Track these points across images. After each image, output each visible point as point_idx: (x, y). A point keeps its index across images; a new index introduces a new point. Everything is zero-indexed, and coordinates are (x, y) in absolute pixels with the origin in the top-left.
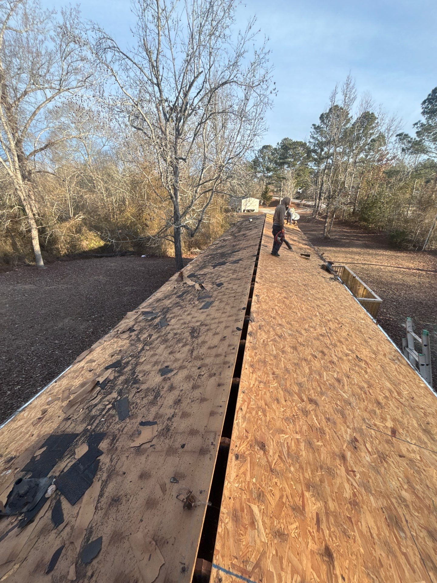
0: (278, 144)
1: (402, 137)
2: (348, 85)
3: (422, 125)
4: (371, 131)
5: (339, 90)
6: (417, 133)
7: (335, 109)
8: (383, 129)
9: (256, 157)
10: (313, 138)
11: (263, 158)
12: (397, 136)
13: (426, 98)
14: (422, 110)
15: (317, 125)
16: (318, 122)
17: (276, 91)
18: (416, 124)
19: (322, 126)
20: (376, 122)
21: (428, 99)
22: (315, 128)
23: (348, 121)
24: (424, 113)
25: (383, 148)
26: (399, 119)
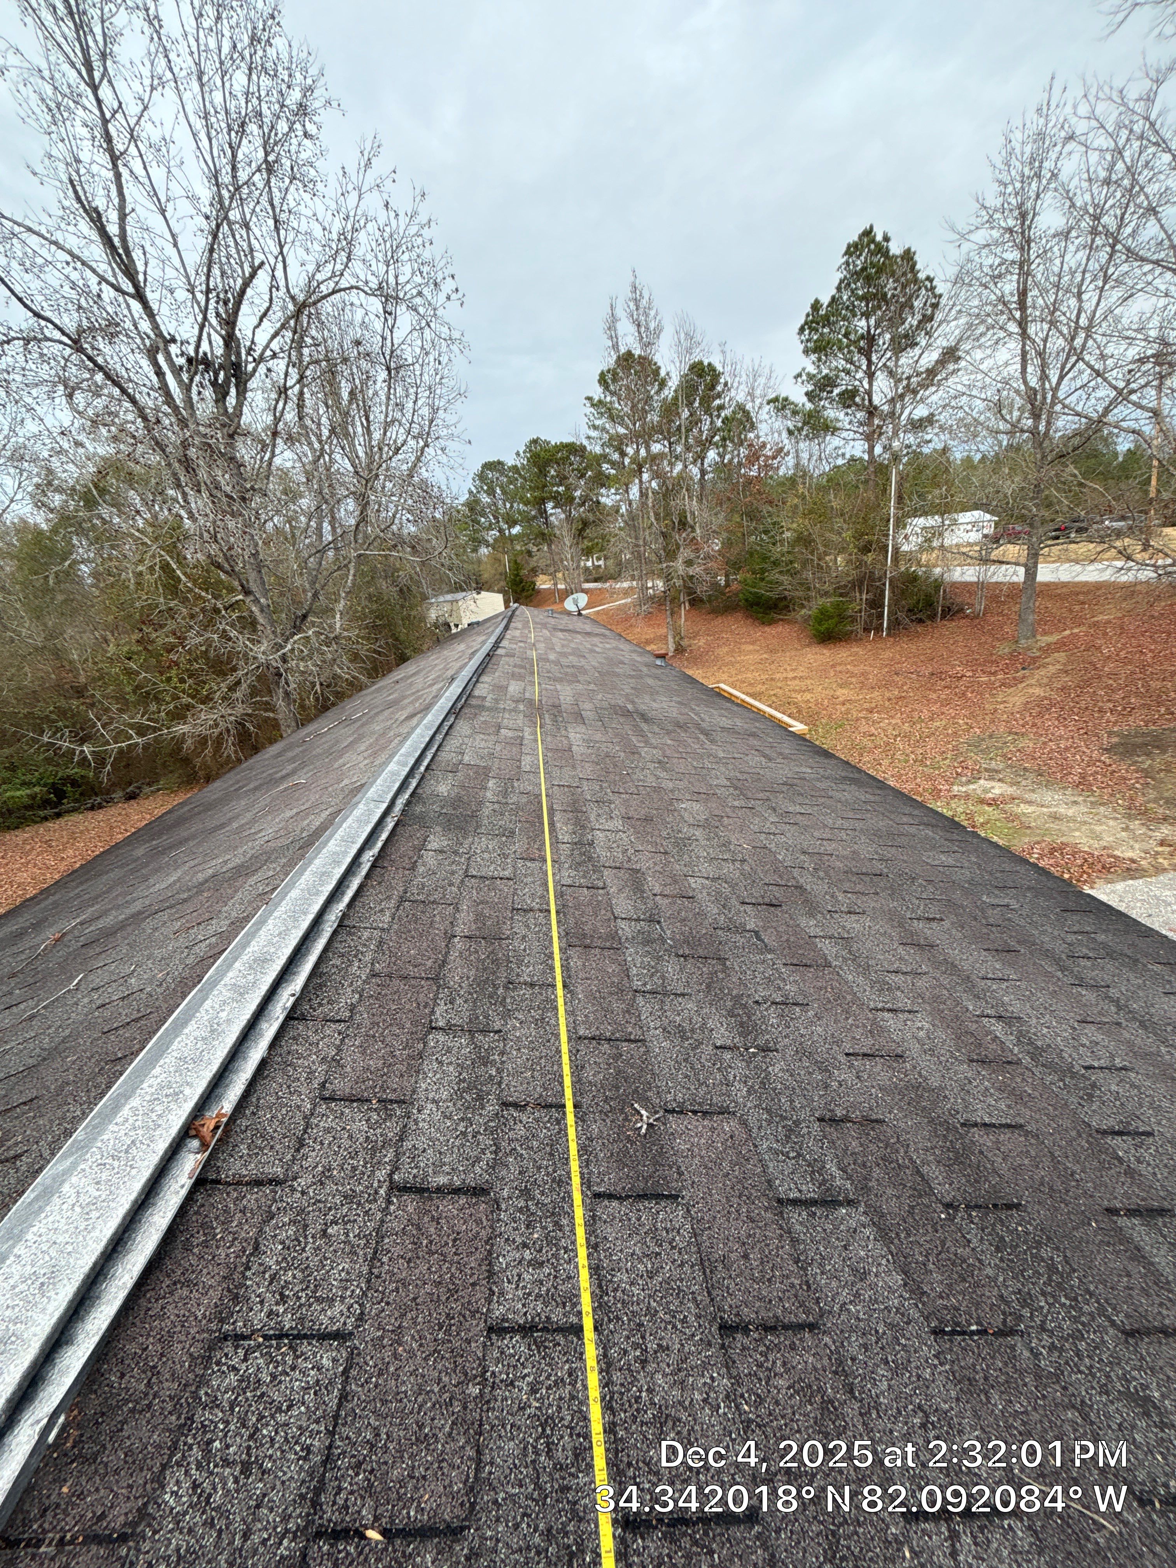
0: (518, 454)
1: (781, 404)
2: (636, 302)
3: (810, 377)
4: (717, 402)
5: (620, 313)
6: (807, 394)
7: (626, 360)
8: (739, 395)
9: (470, 492)
10: (595, 427)
11: (491, 492)
12: (769, 403)
13: (802, 321)
14: (802, 347)
15: (596, 398)
16: (597, 392)
17: (460, 295)
18: (799, 375)
19: (608, 399)
20: (722, 381)
21: (806, 323)
22: (593, 405)
23: (663, 384)
24: (806, 352)
25: (751, 435)
26: (767, 371)
